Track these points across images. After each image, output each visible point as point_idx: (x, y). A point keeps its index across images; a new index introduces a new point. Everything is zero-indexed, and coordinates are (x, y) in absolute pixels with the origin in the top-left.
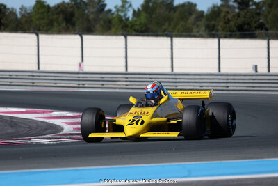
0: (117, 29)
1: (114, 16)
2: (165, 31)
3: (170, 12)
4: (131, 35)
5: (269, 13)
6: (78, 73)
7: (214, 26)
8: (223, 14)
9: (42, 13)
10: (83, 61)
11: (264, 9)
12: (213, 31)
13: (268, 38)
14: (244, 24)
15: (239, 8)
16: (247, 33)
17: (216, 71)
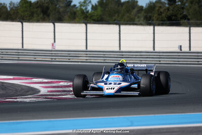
0: (80, 19)
1: (78, 9)
2: (115, 20)
3: (118, 6)
4: (90, 23)
5: (190, 7)
6: (51, 51)
7: (150, 17)
8: (157, 8)
9: (26, 7)
10: (55, 42)
11: (187, 4)
12: (149, 20)
13: (190, 25)
14: (173, 15)
15: (169, 4)
16: (174, 22)
17: (152, 50)
